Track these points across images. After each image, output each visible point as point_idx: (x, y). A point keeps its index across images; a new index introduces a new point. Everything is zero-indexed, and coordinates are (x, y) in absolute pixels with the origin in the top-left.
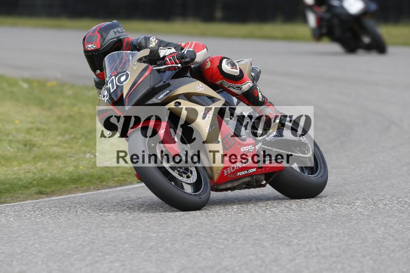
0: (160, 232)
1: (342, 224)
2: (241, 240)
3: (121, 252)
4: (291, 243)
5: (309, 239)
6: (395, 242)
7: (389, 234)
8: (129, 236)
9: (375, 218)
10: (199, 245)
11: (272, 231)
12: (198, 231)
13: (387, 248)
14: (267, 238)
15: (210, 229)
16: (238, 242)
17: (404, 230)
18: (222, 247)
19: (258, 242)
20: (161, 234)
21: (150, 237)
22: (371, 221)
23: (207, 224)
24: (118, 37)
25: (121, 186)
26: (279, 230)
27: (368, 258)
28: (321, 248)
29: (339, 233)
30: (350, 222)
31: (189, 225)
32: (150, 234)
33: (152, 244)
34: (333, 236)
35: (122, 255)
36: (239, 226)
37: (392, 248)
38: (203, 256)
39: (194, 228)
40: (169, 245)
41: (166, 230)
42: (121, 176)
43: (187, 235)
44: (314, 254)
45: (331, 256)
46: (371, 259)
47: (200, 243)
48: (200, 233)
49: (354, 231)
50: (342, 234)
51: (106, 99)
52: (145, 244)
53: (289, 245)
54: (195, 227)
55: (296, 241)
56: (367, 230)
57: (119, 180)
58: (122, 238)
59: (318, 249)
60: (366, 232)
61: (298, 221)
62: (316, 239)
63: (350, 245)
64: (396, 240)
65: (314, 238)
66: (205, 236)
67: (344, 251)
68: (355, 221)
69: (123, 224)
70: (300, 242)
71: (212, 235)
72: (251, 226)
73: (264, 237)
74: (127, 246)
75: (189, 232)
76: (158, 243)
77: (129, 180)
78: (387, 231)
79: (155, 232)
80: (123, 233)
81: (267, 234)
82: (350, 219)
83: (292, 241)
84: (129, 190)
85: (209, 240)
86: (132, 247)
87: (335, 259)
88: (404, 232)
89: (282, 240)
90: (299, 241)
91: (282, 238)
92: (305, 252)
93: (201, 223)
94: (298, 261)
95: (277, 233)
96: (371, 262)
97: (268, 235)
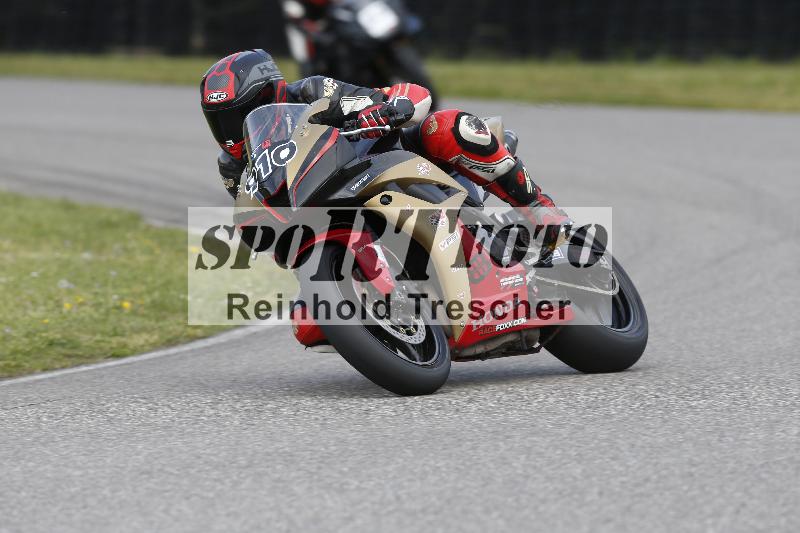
0: (89, 467)
1: (444, 449)
2: (248, 481)
3: (13, 508)
4: (345, 487)
5: (379, 478)
6: (548, 484)
7: (535, 467)
8: (27, 475)
9: (508, 437)
10: (167, 491)
11: (308, 463)
12: (164, 465)
13: (532, 495)
14: (299, 478)
15: (188, 461)
16: (243, 486)
17: (564, 461)
18: (211, 495)
19: (281, 485)
20: (91, 471)
21: (69, 476)
22: (501, 444)
23: (181, 452)
24: (267, 79)
25: (11, 377)
26: (322, 462)
27: (495, 514)
28: (404, 497)
29: (438, 468)
30: (460, 446)
31: (146, 452)
32: (69, 471)
33: (73, 490)
34: (425, 473)
35: (15, 512)
36: (244, 454)
37: (541, 495)
38: (174, 512)
39: (156, 459)
40: (106, 492)
41: (101, 463)
42: (11, 357)
43: (143, 473)
44: (391, 508)
45: (423, 511)
46: (500, 516)
47: (169, 487)
48: (168, 469)
49: (468, 463)
50: (444, 469)
51: (253, 193)
52: (59, 491)
53: (341, 491)
54: (157, 456)
55: (356, 483)
56: (492, 461)
57: (8, 365)
58: (15, 479)
59: (398, 498)
60: (491, 465)
61: (359, 444)
62: (395, 477)
63: (461, 490)
64: (549, 479)
65: (390, 476)
66: (177, 475)
67: (449, 501)
68: (468, 443)
69: (17, 453)
70: (363, 486)
71: (192, 471)
72: (268, 454)
73: (293, 474)
74: (24, 494)
75: (147, 467)
76: (84, 489)
77: (27, 365)
78: (533, 463)
79: (79, 468)
80: (18, 469)
81: (299, 470)
82: (460, 440)
83: (347, 483)
84: (26, 385)
85: (185, 482)
86: (34, 497)
87: (431, 518)
88: (565, 464)
89: (328, 481)
90: (361, 482)
91: (327, 476)
92: (373, 503)
93: (170, 450)
94: (359, 522)
95: (320, 468)
96: (501, 522)
97: (301, 473)
